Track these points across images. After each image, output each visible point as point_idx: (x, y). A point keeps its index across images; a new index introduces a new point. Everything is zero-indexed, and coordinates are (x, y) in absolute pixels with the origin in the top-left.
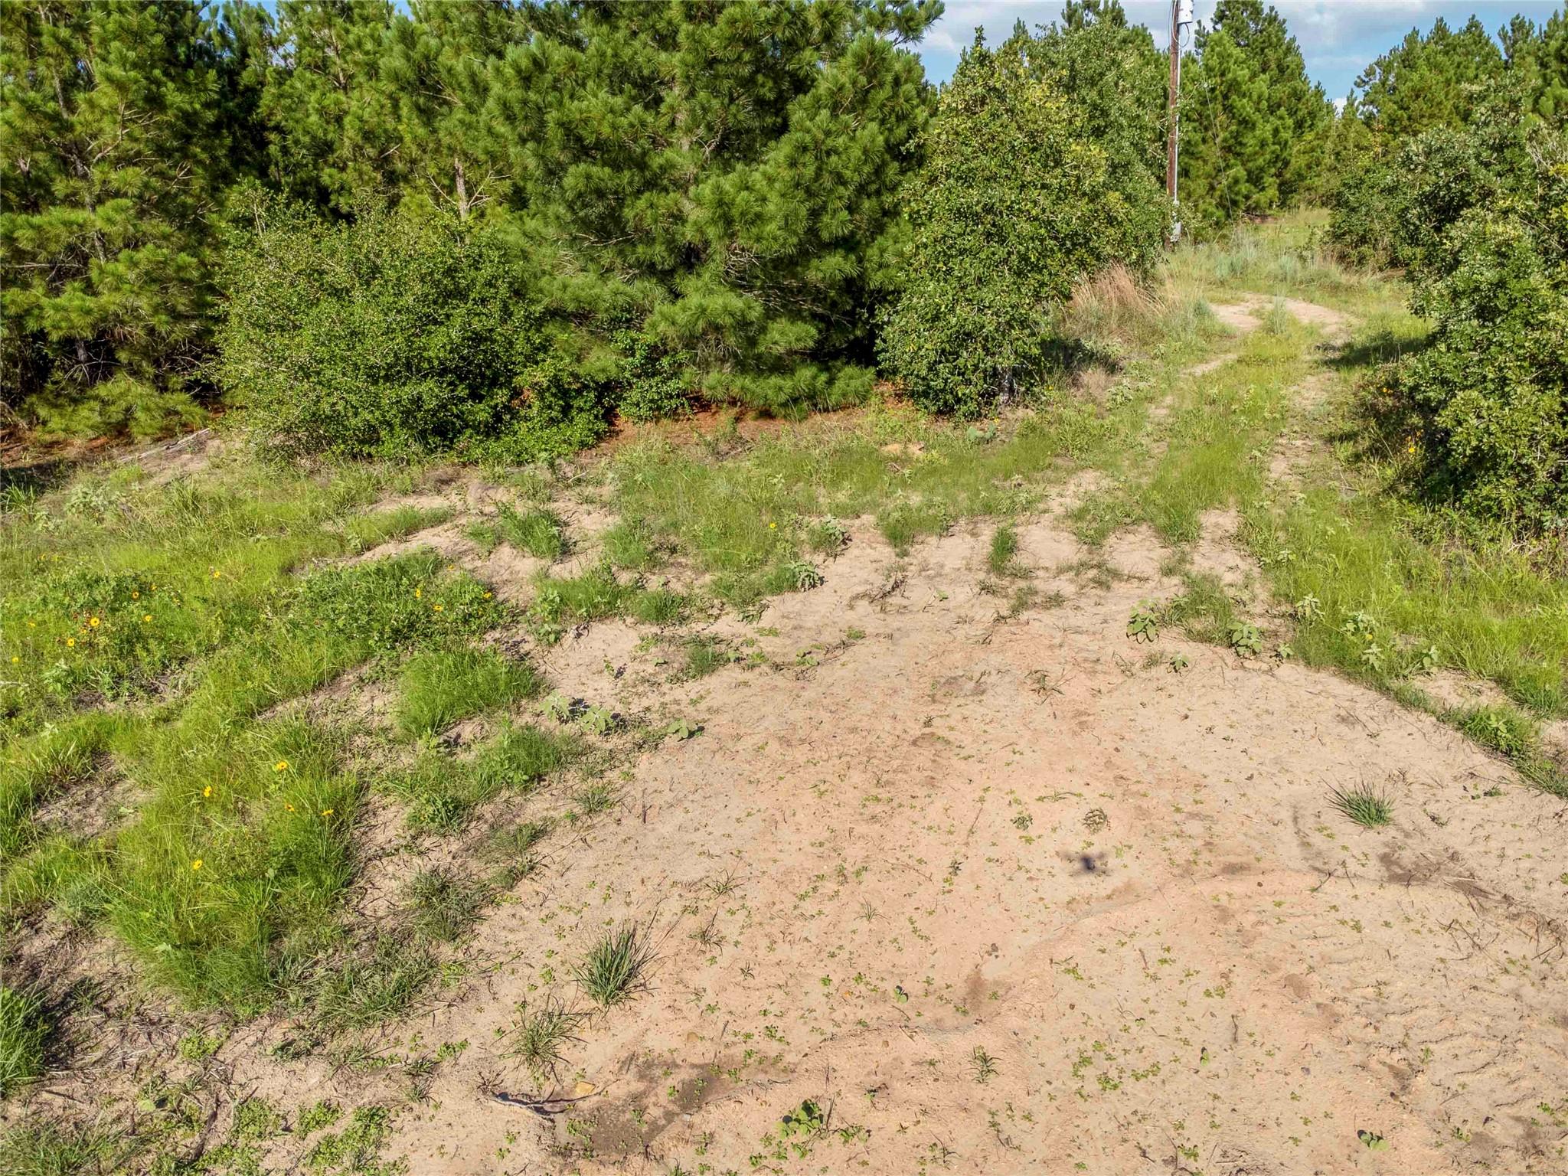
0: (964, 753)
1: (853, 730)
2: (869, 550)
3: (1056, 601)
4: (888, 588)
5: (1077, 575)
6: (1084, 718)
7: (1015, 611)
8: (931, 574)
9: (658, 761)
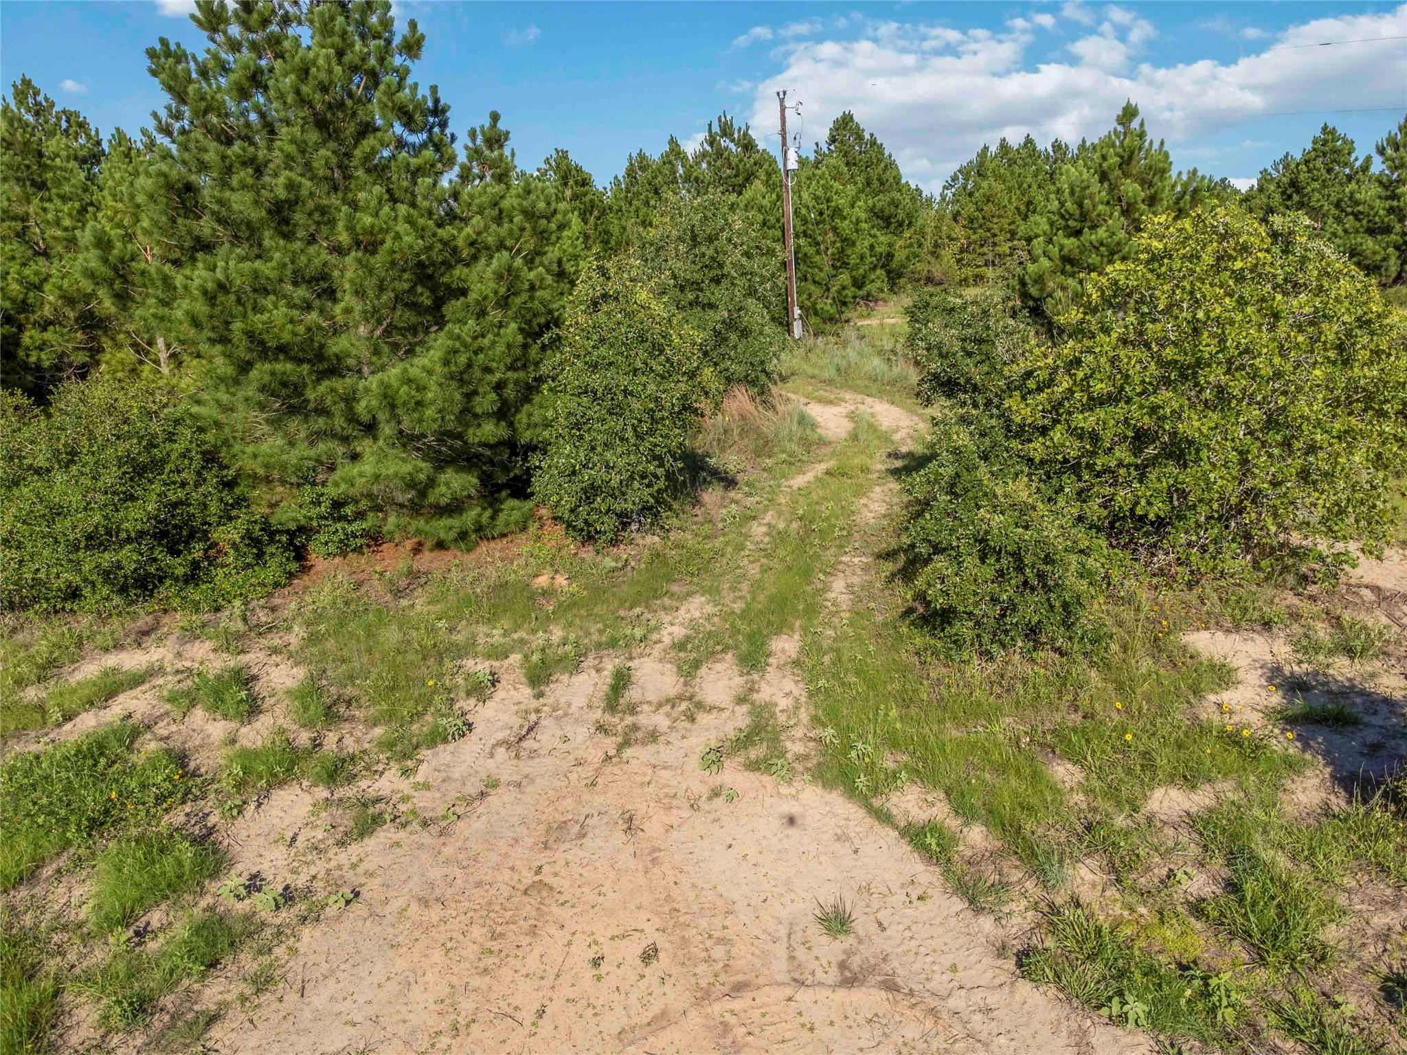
0: (562, 899)
1: (479, 884)
2: (513, 692)
3: (653, 736)
4: (523, 733)
5: (673, 707)
6: (656, 855)
7: (620, 748)
8: (561, 714)
9: (317, 933)
